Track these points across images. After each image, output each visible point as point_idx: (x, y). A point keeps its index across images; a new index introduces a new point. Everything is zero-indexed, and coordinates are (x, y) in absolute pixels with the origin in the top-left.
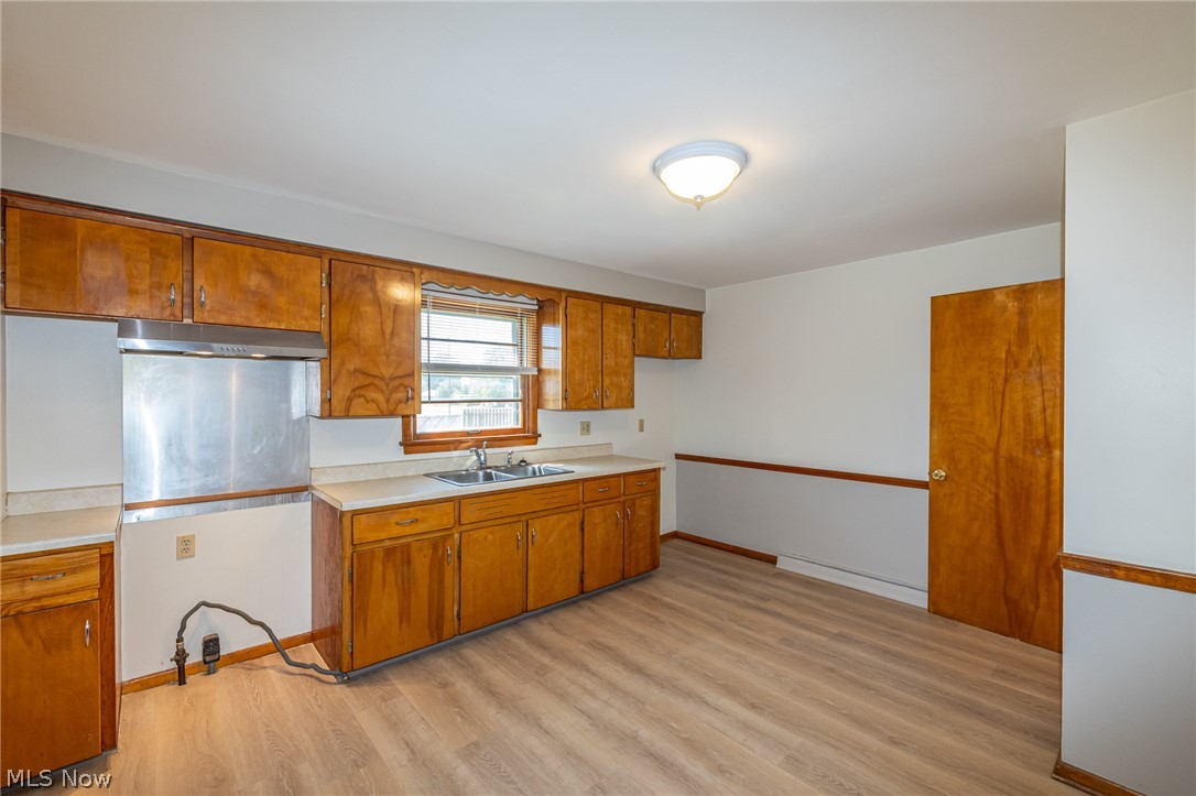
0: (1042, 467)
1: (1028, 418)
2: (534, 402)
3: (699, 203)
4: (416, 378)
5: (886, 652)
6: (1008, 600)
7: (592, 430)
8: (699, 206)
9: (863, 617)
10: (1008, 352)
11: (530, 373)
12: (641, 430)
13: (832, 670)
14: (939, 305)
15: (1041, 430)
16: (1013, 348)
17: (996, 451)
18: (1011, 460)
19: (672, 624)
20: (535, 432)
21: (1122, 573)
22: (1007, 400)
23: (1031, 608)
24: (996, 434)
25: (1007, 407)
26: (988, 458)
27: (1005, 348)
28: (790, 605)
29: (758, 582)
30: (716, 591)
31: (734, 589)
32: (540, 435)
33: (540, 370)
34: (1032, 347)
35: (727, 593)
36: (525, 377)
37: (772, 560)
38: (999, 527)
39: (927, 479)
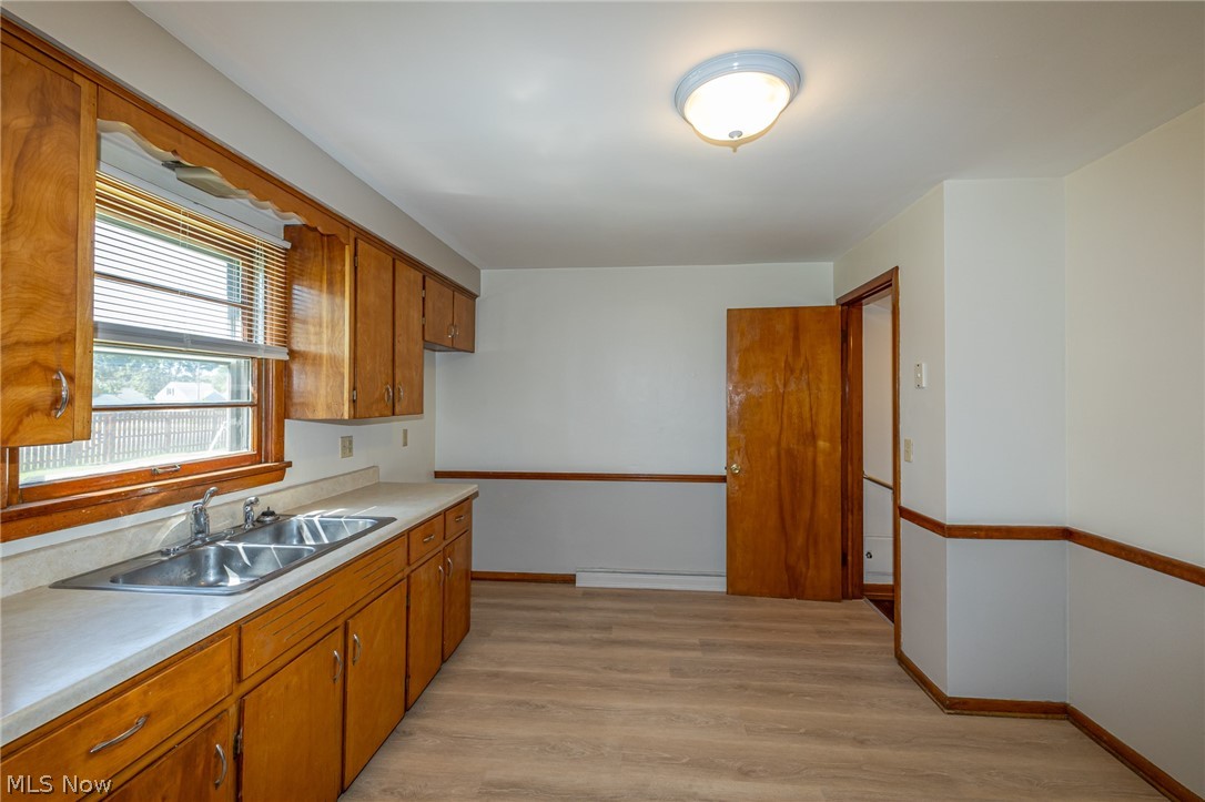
0: (810, 454)
1: (800, 416)
2: (278, 406)
3: (736, 143)
4: (79, 350)
5: (750, 648)
6: (789, 568)
7: (354, 450)
8: (735, 146)
9: (696, 616)
10: (786, 362)
11: (273, 357)
12: (405, 444)
13: (742, 687)
14: (734, 316)
15: (809, 425)
16: (790, 359)
17: (779, 443)
18: (789, 452)
19: (552, 702)
20: (280, 458)
21: (983, 533)
22: (786, 401)
23: (804, 570)
24: (778, 431)
25: (786, 407)
26: (773, 451)
27: (783, 358)
28: (634, 626)
29: (578, 609)
30: (549, 636)
31: (566, 627)
32: (289, 464)
33: (292, 353)
34: (802, 360)
35: (565, 635)
36: (262, 365)
37: (569, 580)
38: (781, 508)
39: (724, 473)
